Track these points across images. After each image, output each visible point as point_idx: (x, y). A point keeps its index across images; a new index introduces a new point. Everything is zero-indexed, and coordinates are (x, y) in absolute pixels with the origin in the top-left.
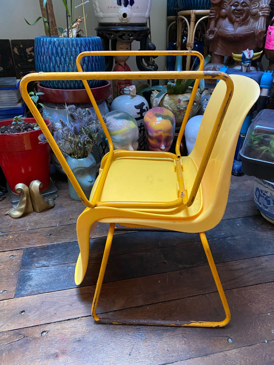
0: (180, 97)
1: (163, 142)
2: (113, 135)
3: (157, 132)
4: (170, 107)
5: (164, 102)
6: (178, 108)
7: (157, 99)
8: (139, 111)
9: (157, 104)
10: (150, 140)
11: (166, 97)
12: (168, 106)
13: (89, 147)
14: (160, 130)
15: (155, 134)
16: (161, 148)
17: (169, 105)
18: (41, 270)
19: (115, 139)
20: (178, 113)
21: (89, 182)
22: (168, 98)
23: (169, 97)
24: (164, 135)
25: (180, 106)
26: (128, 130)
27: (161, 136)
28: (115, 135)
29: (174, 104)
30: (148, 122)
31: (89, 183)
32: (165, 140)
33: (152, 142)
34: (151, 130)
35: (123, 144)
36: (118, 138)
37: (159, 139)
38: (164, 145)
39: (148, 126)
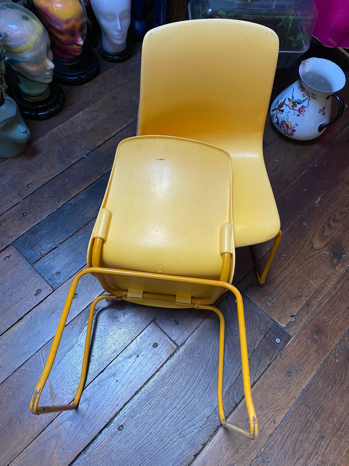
1: (78, 35)
2: (20, 53)
3: (67, 22)
10: (59, 36)
14: (71, 19)
15: (65, 27)
16: (78, 43)
18: (53, 254)
19: (25, 58)
21: (23, 133)
24: (78, 25)
26: (38, 39)
27: (74, 26)
28: (22, 53)
30: (47, 9)
31: (25, 134)
32: (79, 30)
33: (63, 38)
34: (58, 21)
35: (37, 61)
36: (28, 55)
37: (72, 32)
38: (81, 38)
39: (49, 14)
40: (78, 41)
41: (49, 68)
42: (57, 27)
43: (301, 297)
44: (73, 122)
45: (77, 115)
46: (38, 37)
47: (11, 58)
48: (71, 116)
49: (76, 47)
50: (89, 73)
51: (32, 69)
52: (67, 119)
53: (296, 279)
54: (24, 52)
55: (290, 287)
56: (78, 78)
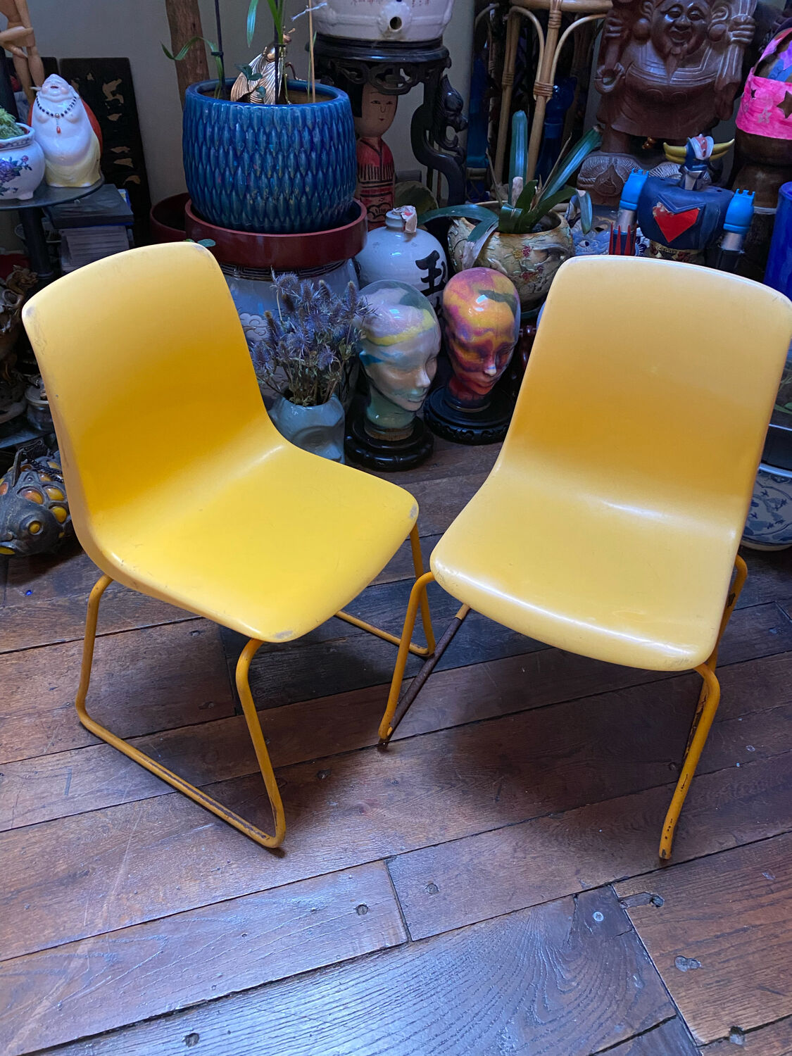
0: (529, 240)
1: (491, 359)
2: (384, 346)
3: (478, 333)
4: (503, 265)
5: (489, 253)
6: (523, 269)
7: (473, 244)
8: (425, 273)
9: (473, 258)
10: (460, 353)
11: (493, 238)
12: (498, 262)
13: (334, 378)
14: (487, 330)
15: (474, 339)
16: (486, 372)
17: (500, 261)
19: (387, 355)
20: (522, 279)
22: (498, 242)
23: (503, 241)
24: (496, 342)
25: (528, 263)
26: (420, 333)
27: (489, 342)
28: (387, 346)
29: (512, 258)
30: (456, 308)
32: (497, 353)
33: (466, 357)
34: (467, 330)
35: (406, 365)
36: (395, 353)
37: (482, 351)
38: (494, 365)
39: (457, 317)
40: (488, 369)
41: (419, 384)
42: (463, 338)
43: (782, 997)
44: (425, 488)
45: (438, 481)
46: (421, 330)
47: (369, 353)
48: (428, 479)
49: (482, 377)
50: (491, 431)
51: (392, 375)
52: (418, 481)
53: (780, 946)
54: (391, 345)
55: (756, 956)
56: (467, 432)
